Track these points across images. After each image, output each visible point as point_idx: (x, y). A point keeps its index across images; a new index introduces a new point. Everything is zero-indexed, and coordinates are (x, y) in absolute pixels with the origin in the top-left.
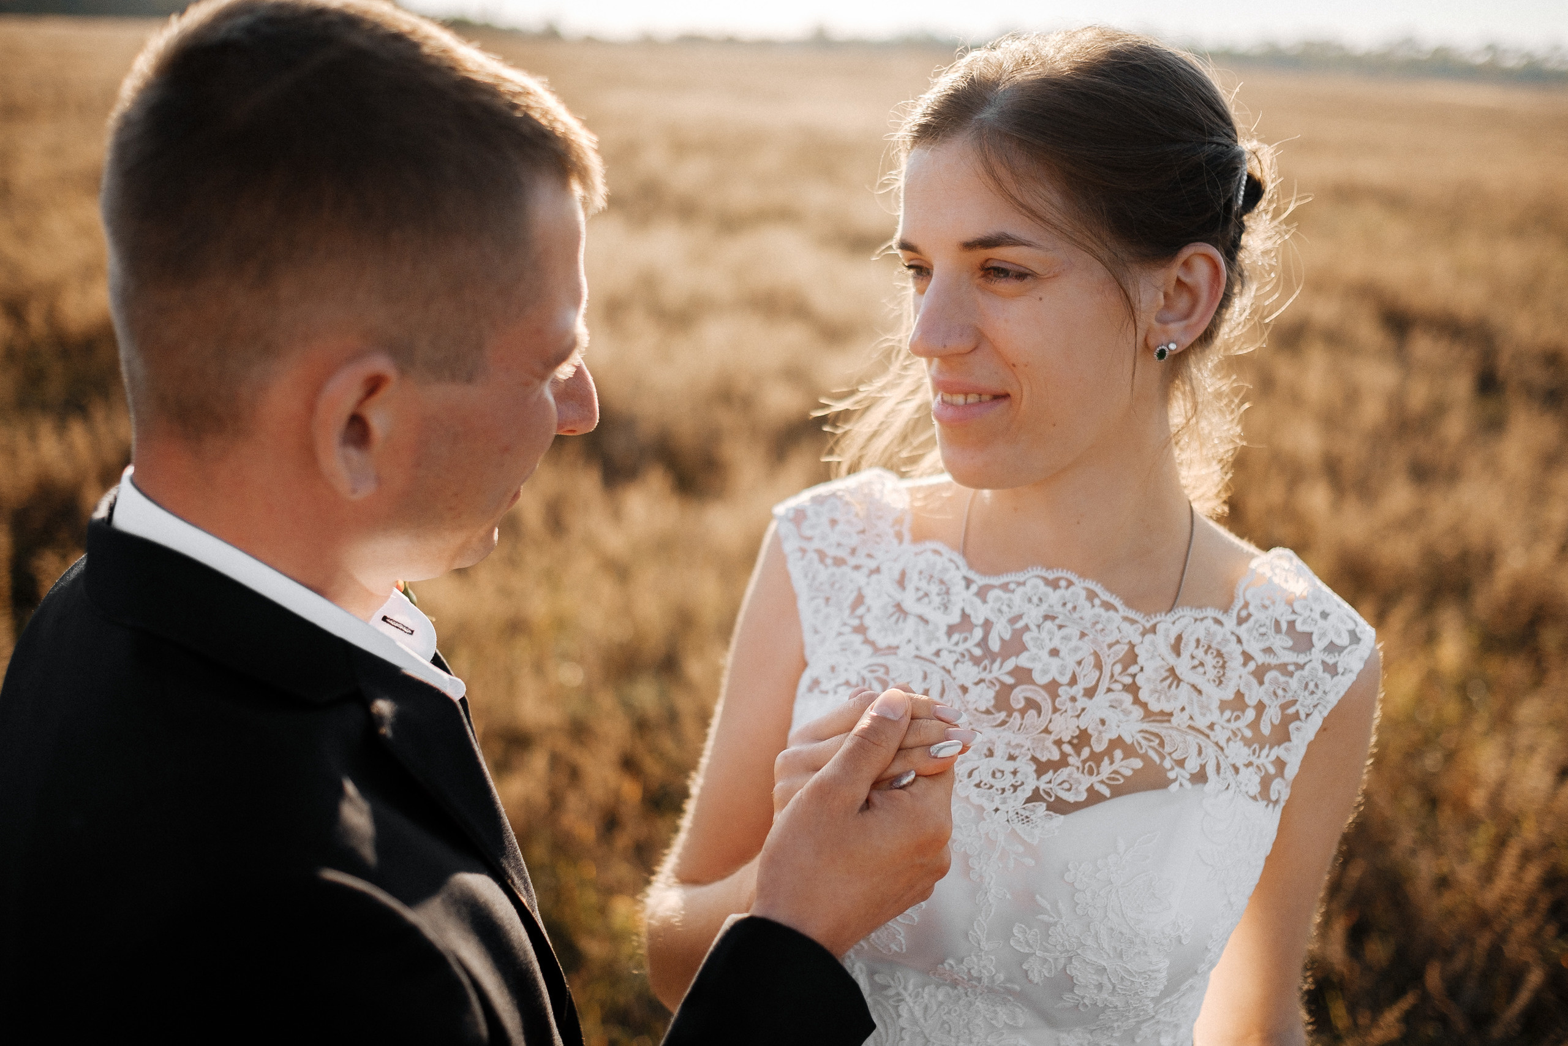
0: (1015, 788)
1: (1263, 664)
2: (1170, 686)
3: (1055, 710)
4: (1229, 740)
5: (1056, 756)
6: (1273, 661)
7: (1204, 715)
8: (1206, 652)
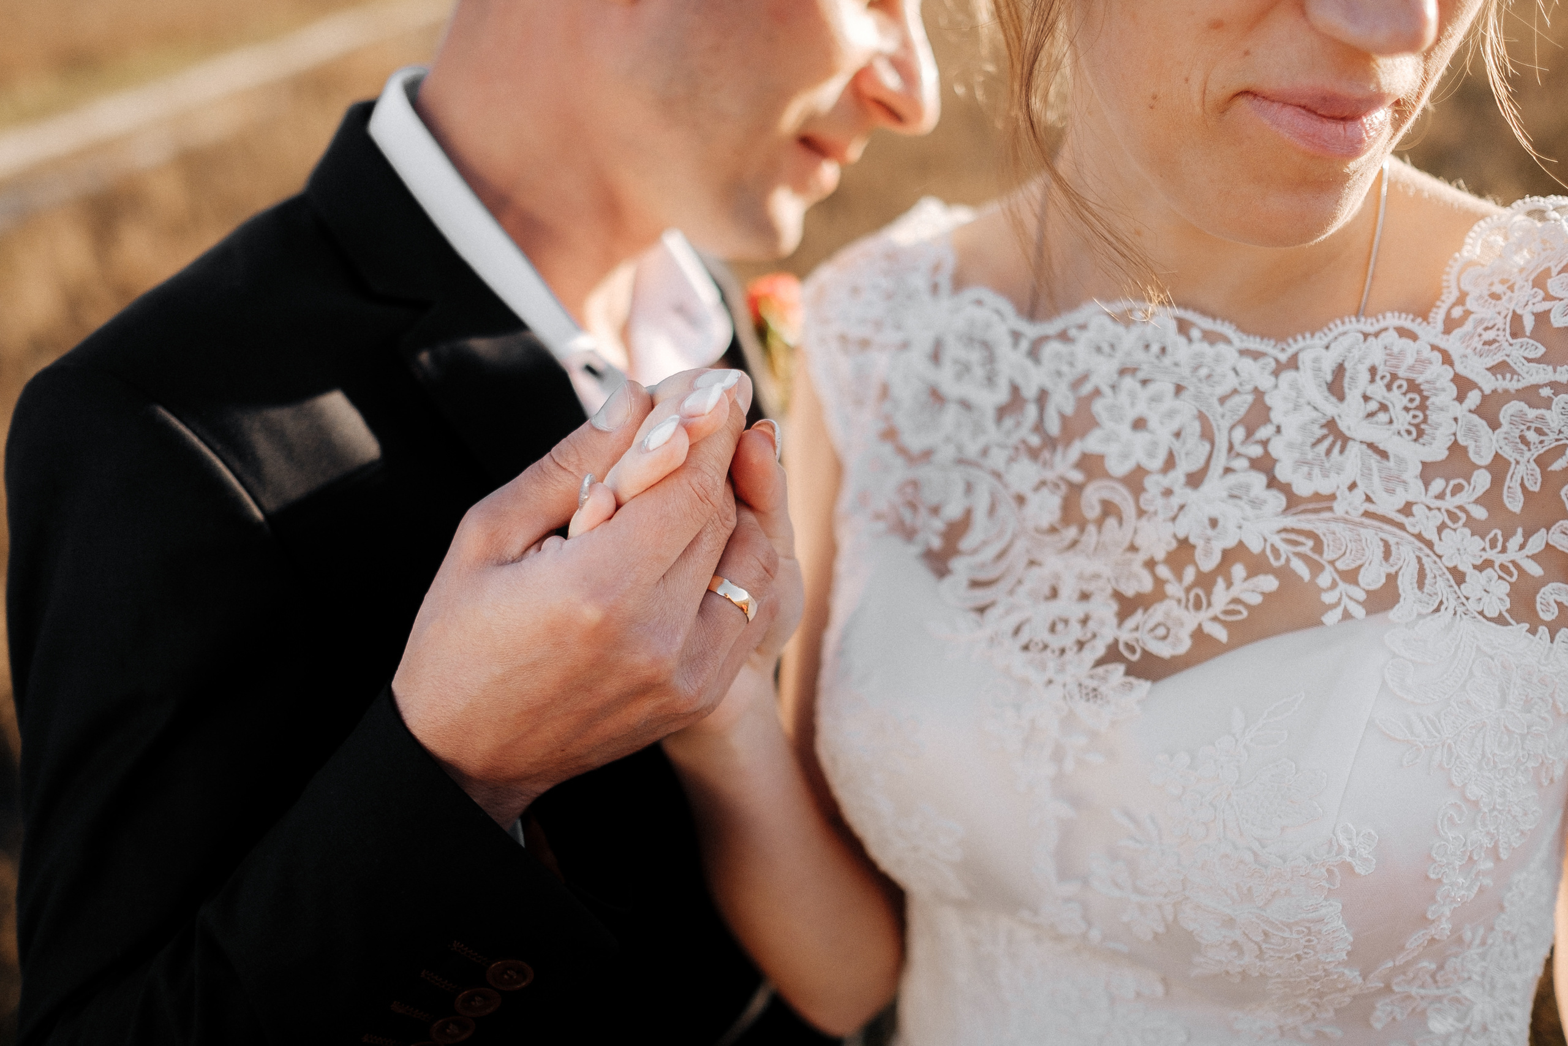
0: (1081, 645)
1: (1494, 391)
2: (1328, 452)
3: (1141, 513)
4: (1441, 528)
5: (1147, 584)
6: (1513, 385)
7: (1391, 491)
8: (1389, 387)
